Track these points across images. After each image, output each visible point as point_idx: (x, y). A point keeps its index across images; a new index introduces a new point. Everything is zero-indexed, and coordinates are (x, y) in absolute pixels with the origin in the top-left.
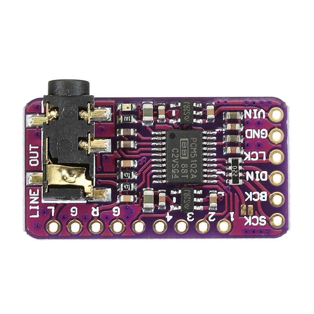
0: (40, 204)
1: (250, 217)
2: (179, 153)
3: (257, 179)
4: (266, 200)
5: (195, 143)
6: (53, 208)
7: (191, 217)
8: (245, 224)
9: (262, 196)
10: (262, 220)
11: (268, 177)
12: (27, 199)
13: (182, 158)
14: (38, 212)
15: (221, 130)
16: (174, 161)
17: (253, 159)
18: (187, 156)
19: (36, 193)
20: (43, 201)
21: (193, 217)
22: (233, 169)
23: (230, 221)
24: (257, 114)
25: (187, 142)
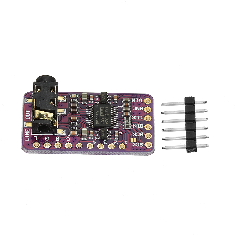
0: (30, 135)
1: (135, 143)
2: (100, 113)
4: (143, 136)
5: (107, 109)
6: (37, 137)
7: (105, 142)
8: (133, 146)
9: (141, 134)
10: (141, 144)
11: (144, 127)
12: (24, 133)
13: (101, 115)
14: (29, 138)
15: (120, 107)
16: (97, 116)
17: (136, 119)
18: (103, 115)
19: (28, 131)
20: (32, 134)
21: (106, 142)
22: (126, 122)
23: (125, 144)
24: (138, 100)
25: (103, 109)
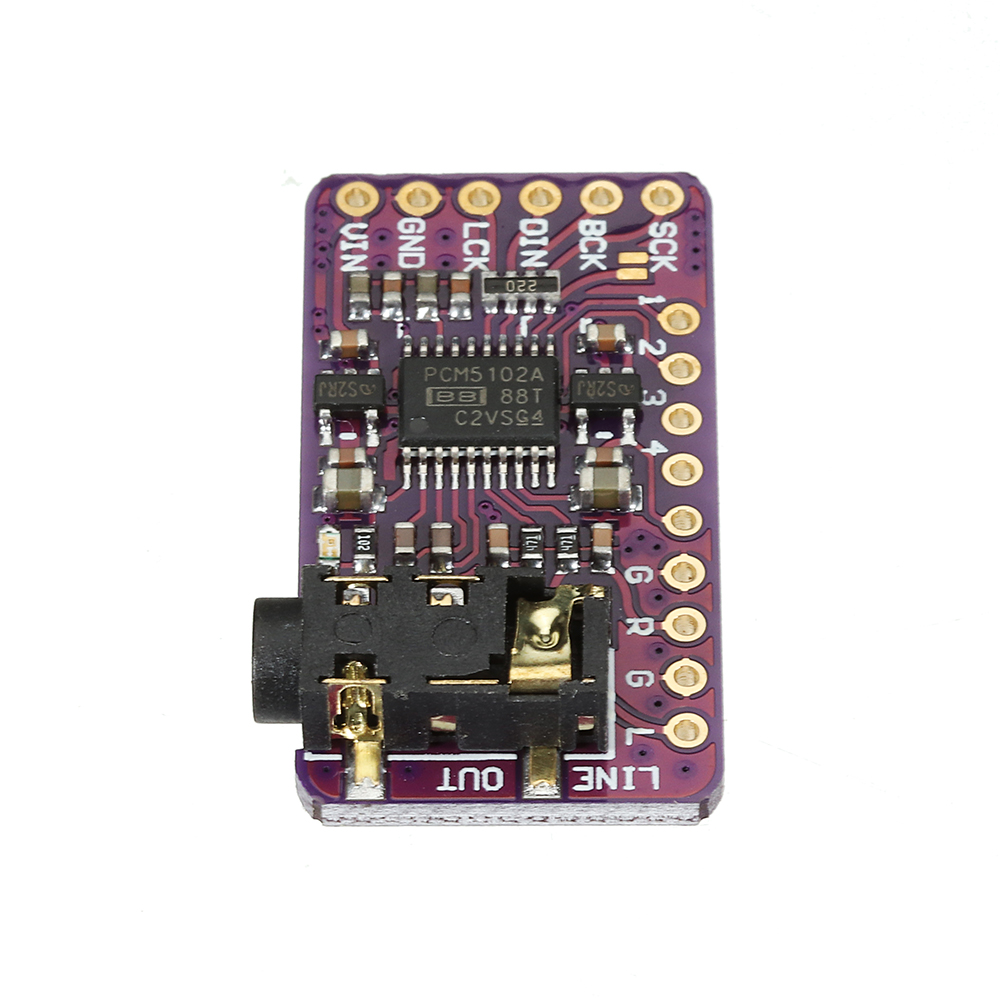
0: (619, 762)
1: (653, 259)
2: (470, 410)
3: (544, 241)
4: (603, 224)
5: (438, 372)
6: (630, 731)
7: (653, 397)
8: (674, 269)
10: (662, 232)
11: (538, 218)
12: (600, 795)
13: (483, 401)
14: (641, 769)
15: (401, 325)
16: (491, 422)
17: (485, 252)
18: (477, 391)
19: (585, 773)
20: (610, 755)
21: (653, 392)
22: (516, 291)
23: (663, 306)
24: (355, 242)
25: (435, 391)
